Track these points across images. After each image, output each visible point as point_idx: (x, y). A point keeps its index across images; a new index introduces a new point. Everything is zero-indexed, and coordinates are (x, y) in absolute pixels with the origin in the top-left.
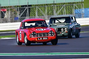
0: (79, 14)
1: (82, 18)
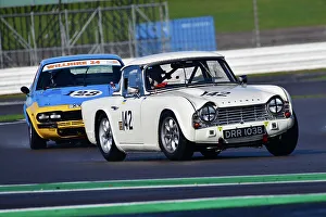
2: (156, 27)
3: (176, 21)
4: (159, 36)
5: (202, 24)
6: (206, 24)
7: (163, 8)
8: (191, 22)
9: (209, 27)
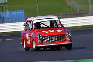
0: (1, 18)
1: (5, 23)
2: (4, 14)
3: (11, 11)
4: (4, 16)
5: (20, 13)
6: (22, 13)
7: (6, 7)
8: (16, 12)
9: (23, 13)
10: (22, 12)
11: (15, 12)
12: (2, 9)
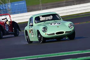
10: (23, 3)
11: (16, 3)
12: (4, 2)
